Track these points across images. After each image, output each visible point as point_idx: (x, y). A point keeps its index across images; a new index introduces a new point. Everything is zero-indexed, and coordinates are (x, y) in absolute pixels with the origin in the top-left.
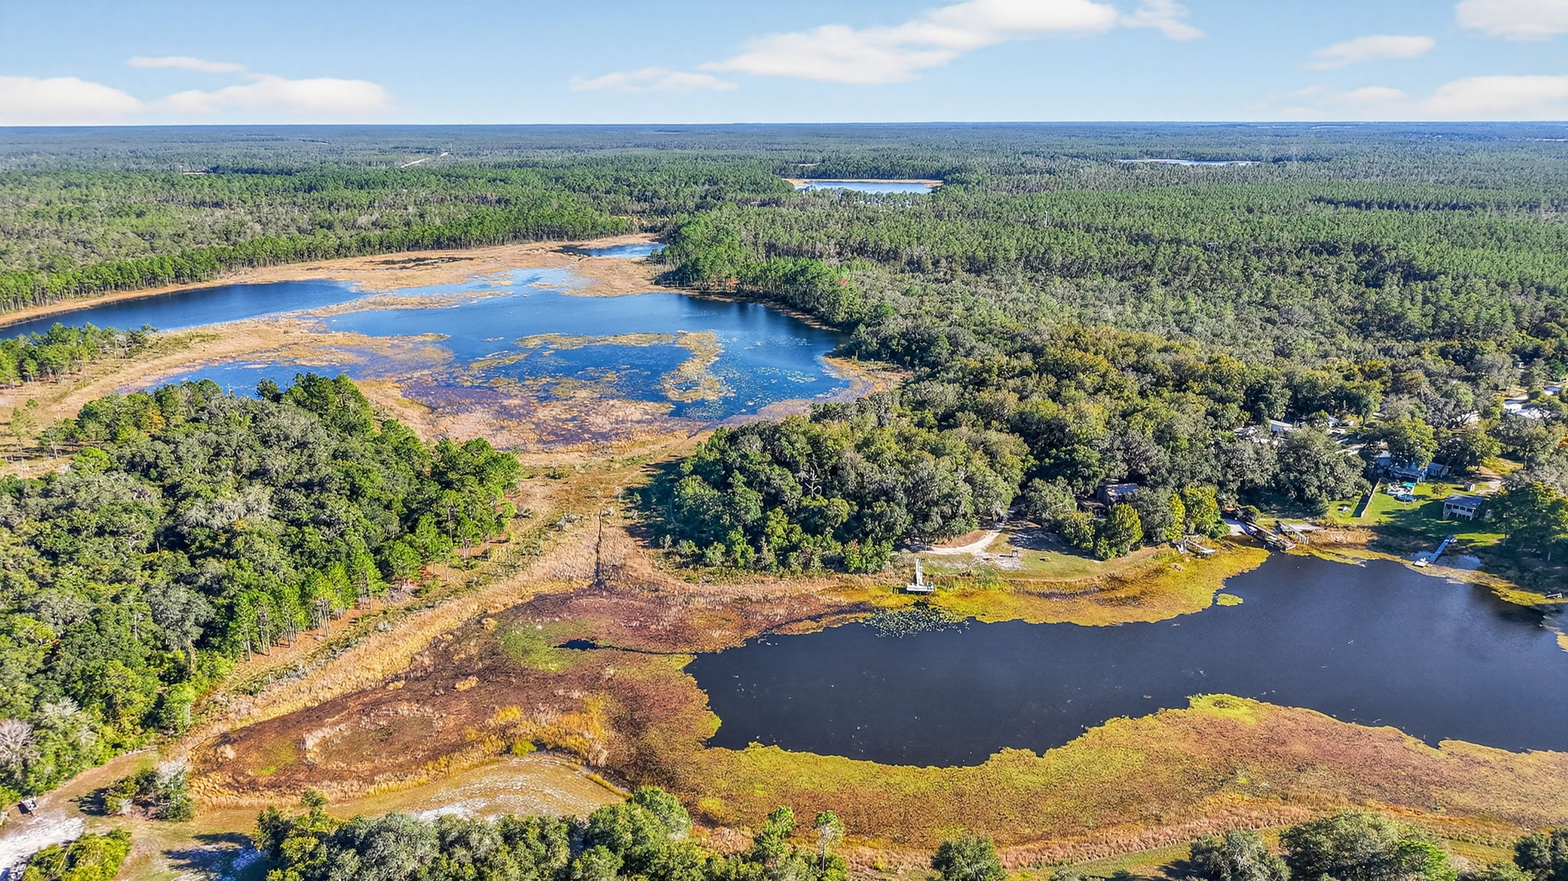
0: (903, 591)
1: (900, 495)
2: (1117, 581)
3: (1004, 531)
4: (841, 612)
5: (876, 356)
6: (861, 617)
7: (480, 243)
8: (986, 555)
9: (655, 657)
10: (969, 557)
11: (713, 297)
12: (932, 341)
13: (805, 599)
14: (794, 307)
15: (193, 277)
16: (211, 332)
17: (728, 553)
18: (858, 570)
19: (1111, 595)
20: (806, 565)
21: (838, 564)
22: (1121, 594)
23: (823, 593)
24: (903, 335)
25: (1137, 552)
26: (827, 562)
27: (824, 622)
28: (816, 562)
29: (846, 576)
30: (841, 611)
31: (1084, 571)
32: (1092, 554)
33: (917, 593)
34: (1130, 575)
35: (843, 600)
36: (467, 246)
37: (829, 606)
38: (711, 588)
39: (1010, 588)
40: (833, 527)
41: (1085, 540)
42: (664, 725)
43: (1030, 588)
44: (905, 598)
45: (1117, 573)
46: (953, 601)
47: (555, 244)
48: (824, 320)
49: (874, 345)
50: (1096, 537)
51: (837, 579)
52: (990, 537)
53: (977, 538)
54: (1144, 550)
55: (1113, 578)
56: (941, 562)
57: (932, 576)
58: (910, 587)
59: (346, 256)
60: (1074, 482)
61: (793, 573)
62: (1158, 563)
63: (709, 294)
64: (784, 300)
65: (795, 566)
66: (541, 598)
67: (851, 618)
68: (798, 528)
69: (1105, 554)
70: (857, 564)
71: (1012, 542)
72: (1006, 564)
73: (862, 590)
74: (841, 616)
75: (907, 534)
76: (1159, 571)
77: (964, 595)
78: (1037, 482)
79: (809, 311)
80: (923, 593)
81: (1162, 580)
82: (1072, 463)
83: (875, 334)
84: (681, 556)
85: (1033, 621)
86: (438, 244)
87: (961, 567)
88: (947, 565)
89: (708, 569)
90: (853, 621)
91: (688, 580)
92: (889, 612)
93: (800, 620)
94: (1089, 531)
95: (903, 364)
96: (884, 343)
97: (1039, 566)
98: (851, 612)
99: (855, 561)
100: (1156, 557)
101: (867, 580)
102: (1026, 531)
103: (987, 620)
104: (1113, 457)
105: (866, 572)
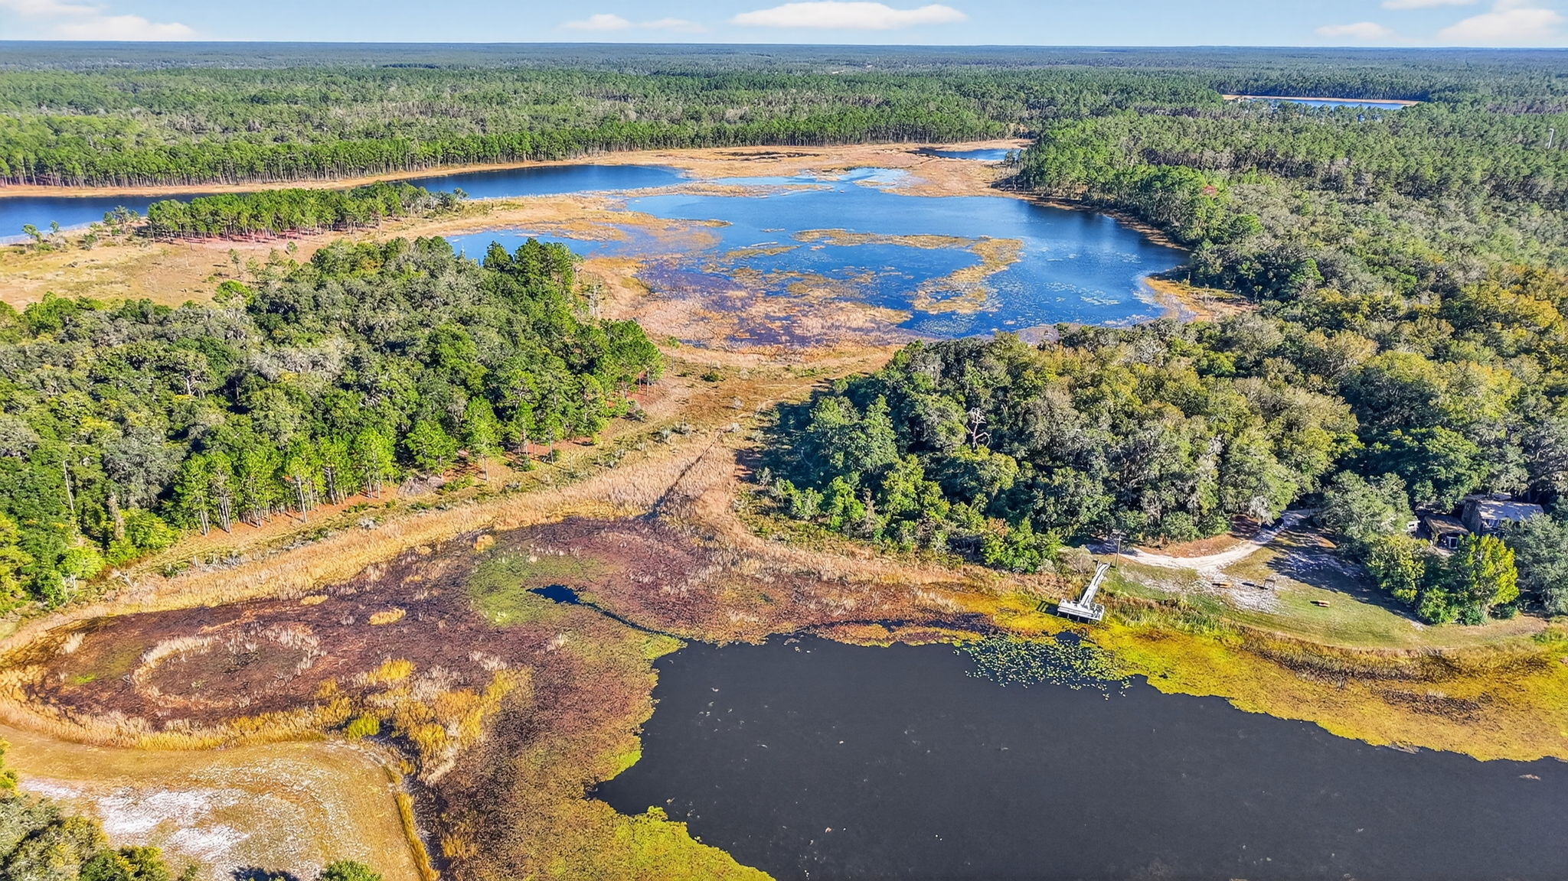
0: (1052, 610)
1: (1099, 463)
2: (1445, 666)
3: (1273, 545)
4: (936, 623)
5: (1216, 282)
6: (960, 637)
7: (834, 140)
8: (1220, 578)
9: (633, 633)
10: (1191, 576)
11: (1051, 204)
12: (1297, 266)
13: (895, 591)
14: (1144, 219)
15: (549, 155)
16: (517, 202)
17: (826, 504)
18: (998, 565)
19: (1417, 689)
20: (925, 543)
21: (971, 549)
22: (1439, 692)
23: (926, 588)
24: (1260, 257)
25: (1503, 623)
26: (956, 544)
27: (900, 633)
28: (939, 540)
29: (979, 570)
30: (939, 620)
31: (1385, 637)
32: (1410, 610)
33: (1074, 618)
34: (1473, 659)
35: (953, 605)
36: (821, 143)
37: (924, 610)
38: (779, 550)
39: (1234, 640)
40: (988, 495)
41: (1402, 584)
42: (559, 742)
43: (1273, 646)
44: (1051, 623)
45: (1448, 651)
46: (1127, 642)
47: (913, 146)
48: (1174, 237)
49: (1217, 267)
50: (1426, 583)
51: (963, 571)
52: (1243, 550)
53: (1219, 548)
54: (1519, 619)
55: (1438, 659)
56: (1142, 577)
57: (1111, 595)
58: (1066, 606)
59: (700, 147)
60: (1417, 487)
61: (902, 549)
62: (1540, 649)
63: (1048, 200)
64: (1135, 212)
65: (908, 541)
66: (570, 521)
67: (945, 635)
68: (936, 488)
69: (1436, 615)
70: (998, 555)
71: (1277, 565)
72: (1247, 599)
73: (992, 595)
74: (933, 629)
75: (1098, 523)
76: (1536, 664)
77: (1151, 637)
78: (1347, 477)
79: (1160, 225)
80: (1084, 620)
81: (1533, 682)
82: (1421, 456)
83: (1222, 254)
84: (774, 498)
85: (1247, 707)
86: (792, 140)
87: (1169, 588)
88: (1148, 582)
89: (791, 523)
90: (945, 641)
91: (759, 533)
92: (1012, 639)
93: (868, 623)
94: (1412, 569)
95: (1250, 296)
96: (1231, 267)
97: (1306, 612)
98: (952, 626)
99: (996, 551)
100: (1538, 638)
101: (1005, 583)
102: (1311, 551)
103: (1166, 687)
104: (1502, 457)
105: (1011, 570)
